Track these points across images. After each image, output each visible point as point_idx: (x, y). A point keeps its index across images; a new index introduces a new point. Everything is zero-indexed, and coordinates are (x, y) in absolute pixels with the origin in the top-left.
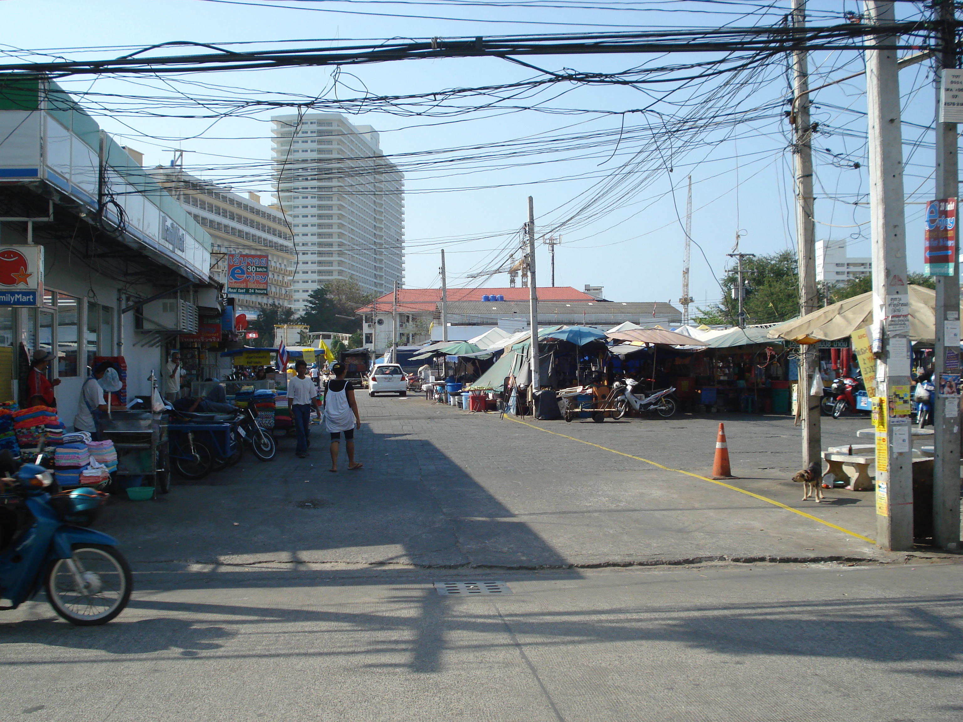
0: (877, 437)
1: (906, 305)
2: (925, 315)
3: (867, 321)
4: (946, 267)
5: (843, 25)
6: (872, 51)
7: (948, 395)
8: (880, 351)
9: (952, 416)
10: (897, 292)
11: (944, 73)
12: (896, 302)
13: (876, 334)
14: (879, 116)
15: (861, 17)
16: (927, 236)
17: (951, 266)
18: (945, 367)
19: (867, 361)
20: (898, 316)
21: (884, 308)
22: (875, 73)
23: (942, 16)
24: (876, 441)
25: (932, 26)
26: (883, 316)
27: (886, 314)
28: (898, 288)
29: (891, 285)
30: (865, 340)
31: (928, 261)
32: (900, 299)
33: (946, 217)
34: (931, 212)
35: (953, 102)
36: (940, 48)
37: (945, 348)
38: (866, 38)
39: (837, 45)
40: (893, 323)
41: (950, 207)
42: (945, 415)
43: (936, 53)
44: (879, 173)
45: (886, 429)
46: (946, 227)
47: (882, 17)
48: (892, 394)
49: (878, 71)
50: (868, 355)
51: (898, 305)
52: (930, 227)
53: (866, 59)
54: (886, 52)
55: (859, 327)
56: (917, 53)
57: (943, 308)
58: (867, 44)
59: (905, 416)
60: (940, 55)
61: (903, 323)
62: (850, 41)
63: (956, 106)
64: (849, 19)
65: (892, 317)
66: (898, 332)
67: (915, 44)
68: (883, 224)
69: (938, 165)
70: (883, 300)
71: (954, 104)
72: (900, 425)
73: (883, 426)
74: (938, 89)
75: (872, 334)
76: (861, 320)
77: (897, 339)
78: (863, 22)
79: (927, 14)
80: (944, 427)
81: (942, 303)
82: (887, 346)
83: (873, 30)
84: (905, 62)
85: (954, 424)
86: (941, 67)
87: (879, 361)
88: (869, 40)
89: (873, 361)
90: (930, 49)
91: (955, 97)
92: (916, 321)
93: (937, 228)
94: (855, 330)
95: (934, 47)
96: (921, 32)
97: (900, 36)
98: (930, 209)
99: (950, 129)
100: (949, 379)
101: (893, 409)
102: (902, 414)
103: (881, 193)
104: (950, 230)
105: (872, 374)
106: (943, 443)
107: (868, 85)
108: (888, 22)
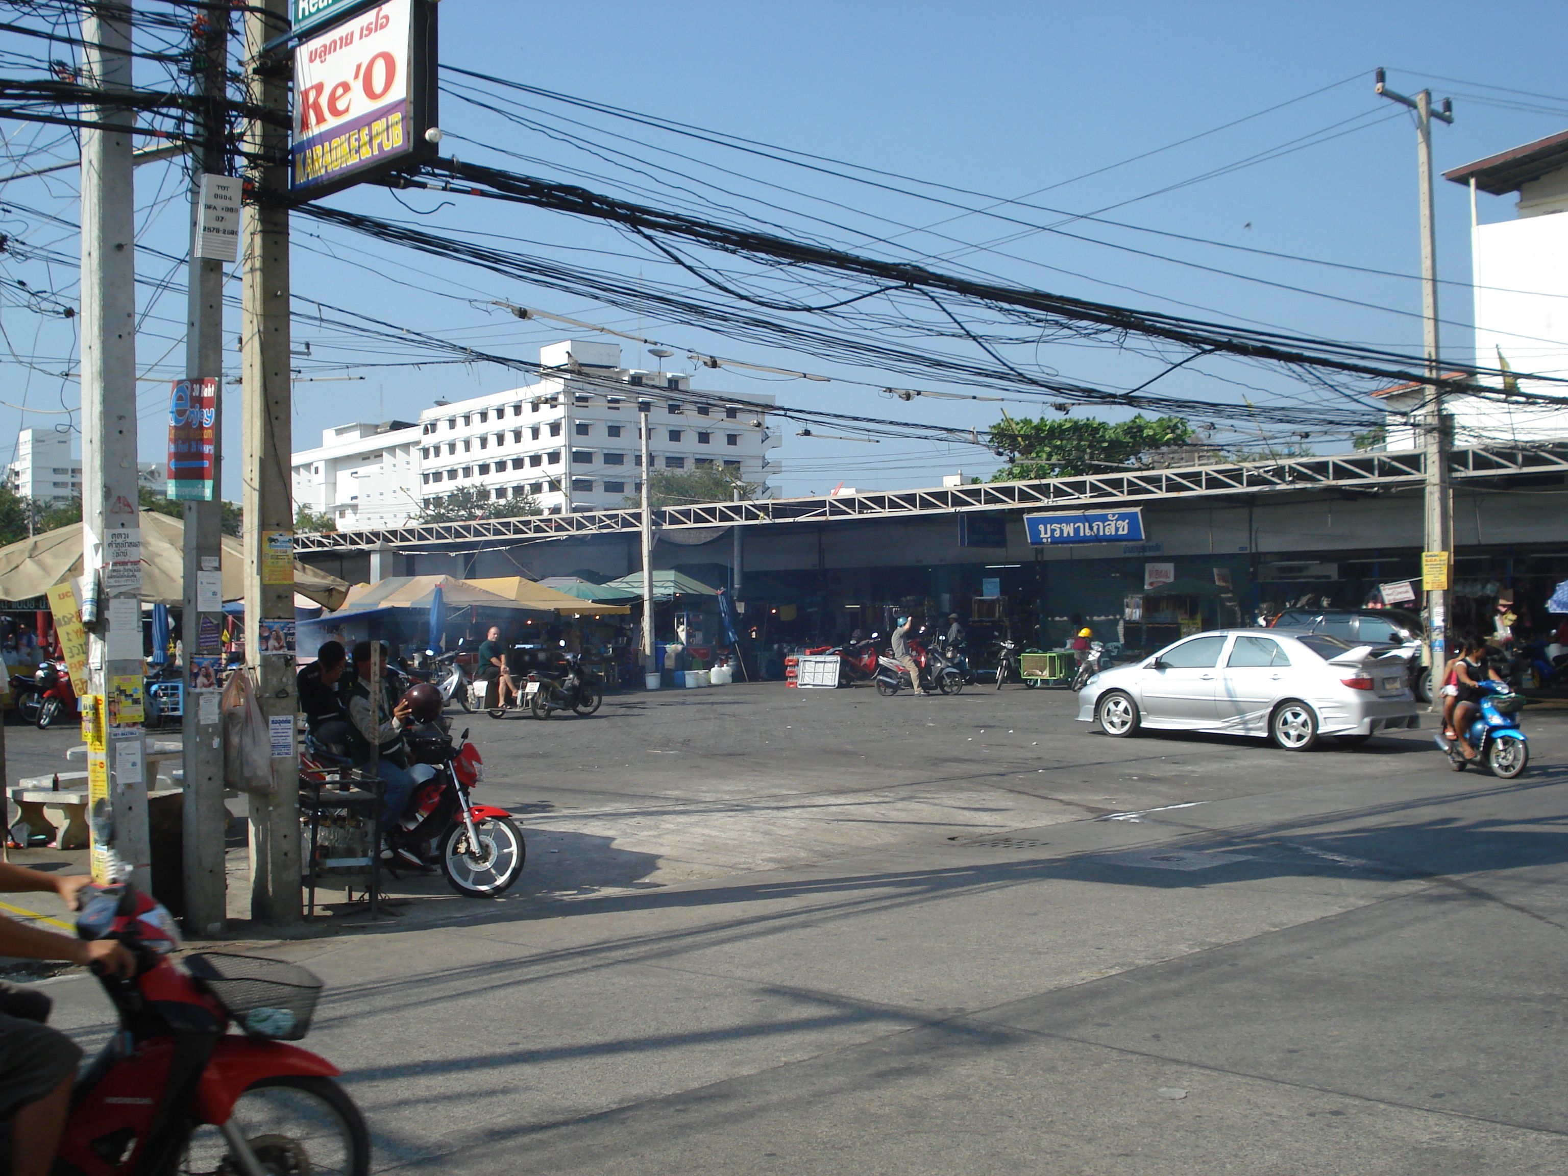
0: (90, 761)
1: (136, 545)
2: (170, 562)
3: (76, 569)
4: (200, 486)
5: (46, 82)
6: (93, 130)
7: (204, 690)
8: (94, 620)
9: (210, 722)
10: (123, 525)
11: (205, 179)
12: (120, 541)
13: (88, 593)
14: (99, 237)
15: (78, 72)
16: (172, 437)
17: (209, 484)
18: (199, 644)
19: (73, 636)
20: (124, 563)
21: (101, 550)
22: (96, 167)
23: (206, 89)
24: (90, 767)
25: (190, 103)
26: (98, 564)
27: (103, 562)
28: (125, 518)
29: (112, 512)
30: (70, 601)
31: (173, 474)
32: (127, 536)
33: (202, 407)
34: (180, 398)
35: (216, 226)
36: (200, 139)
37: (199, 614)
38: (83, 108)
39: (36, 113)
40: (115, 574)
41: (208, 392)
42: (199, 721)
43: (195, 148)
44: (96, 330)
45: (104, 747)
46: (201, 423)
47: (110, 78)
48: (114, 690)
49: (100, 165)
50: (76, 625)
51: (123, 545)
52: (177, 421)
53: (83, 142)
54: (115, 135)
55: (63, 580)
56: (165, 144)
57: (194, 552)
58: (85, 117)
59: (134, 724)
60: (200, 151)
61: (131, 574)
62: (58, 109)
63: (221, 234)
64: (57, 73)
65: (115, 564)
66: (123, 589)
67: (163, 129)
68: (101, 413)
69: (191, 324)
70: (100, 537)
71: (218, 231)
72: (127, 740)
73: (100, 742)
74: (194, 204)
75: (80, 590)
76: (67, 568)
77: (122, 599)
78: (80, 81)
79: (183, 84)
80: (198, 740)
81: (194, 543)
82: (106, 612)
83: (93, 97)
84: (146, 154)
85: (213, 734)
86: (201, 170)
87: (92, 637)
88: (89, 113)
89: (84, 635)
90: (185, 139)
91: (220, 219)
92: (156, 572)
93: (188, 424)
94: (56, 584)
95: (191, 137)
96: (174, 112)
97: (137, 112)
98: (177, 392)
99: (212, 270)
100: (205, 663)
101: (115, 714)
102: (131, 721)
103: (99, 362)
104: (207, 429)
105: (82, 657)
106: (196, 764)
107: (83, 186)
108: (120, 87)
